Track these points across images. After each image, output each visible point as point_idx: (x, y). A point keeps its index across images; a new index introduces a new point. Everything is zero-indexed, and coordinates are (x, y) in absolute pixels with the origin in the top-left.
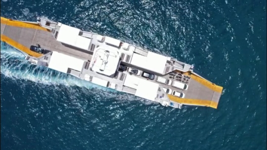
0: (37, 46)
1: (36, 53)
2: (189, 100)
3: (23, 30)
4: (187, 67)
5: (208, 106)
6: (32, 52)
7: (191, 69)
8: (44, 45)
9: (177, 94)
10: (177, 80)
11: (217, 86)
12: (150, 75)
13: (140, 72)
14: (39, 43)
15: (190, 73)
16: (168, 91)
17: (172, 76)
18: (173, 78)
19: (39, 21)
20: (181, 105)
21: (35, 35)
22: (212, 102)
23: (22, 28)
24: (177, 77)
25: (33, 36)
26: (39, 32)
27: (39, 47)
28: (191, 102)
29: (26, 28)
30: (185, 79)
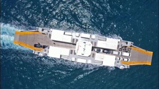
0: (38, 44)
1: (38, 48)
2: (133, 62)
3: (28, 36)
4: (130, 43)
5: (146, 64)
6: (35, 48)
7: (132, 44)
8: (42, 43)
9: (126, 60)
10: (124, 51)
11: (149, 52)
12: (108, 51)
13: (102, 50)
14: (38, 42)
15: (131, 46)
16: (120, 59)
17: (121, 50)
18: (122, 51)
19: (38, 29)
20: (129, 66)
21: (35, 37)
22: (147, 61)
23: (28, 35)
24: (123, 50)
25: (35, 38)
26: (38, 36)
27: (39, 44)
28: (134, 63)
29: (30, 35)
30: (128, 50)
